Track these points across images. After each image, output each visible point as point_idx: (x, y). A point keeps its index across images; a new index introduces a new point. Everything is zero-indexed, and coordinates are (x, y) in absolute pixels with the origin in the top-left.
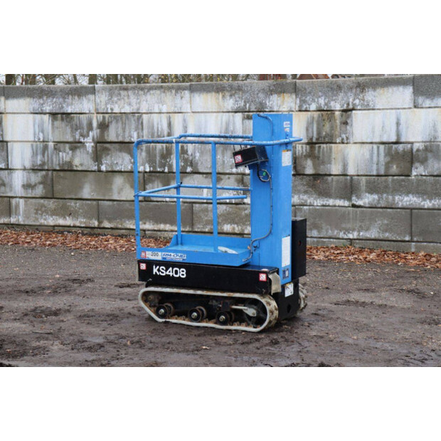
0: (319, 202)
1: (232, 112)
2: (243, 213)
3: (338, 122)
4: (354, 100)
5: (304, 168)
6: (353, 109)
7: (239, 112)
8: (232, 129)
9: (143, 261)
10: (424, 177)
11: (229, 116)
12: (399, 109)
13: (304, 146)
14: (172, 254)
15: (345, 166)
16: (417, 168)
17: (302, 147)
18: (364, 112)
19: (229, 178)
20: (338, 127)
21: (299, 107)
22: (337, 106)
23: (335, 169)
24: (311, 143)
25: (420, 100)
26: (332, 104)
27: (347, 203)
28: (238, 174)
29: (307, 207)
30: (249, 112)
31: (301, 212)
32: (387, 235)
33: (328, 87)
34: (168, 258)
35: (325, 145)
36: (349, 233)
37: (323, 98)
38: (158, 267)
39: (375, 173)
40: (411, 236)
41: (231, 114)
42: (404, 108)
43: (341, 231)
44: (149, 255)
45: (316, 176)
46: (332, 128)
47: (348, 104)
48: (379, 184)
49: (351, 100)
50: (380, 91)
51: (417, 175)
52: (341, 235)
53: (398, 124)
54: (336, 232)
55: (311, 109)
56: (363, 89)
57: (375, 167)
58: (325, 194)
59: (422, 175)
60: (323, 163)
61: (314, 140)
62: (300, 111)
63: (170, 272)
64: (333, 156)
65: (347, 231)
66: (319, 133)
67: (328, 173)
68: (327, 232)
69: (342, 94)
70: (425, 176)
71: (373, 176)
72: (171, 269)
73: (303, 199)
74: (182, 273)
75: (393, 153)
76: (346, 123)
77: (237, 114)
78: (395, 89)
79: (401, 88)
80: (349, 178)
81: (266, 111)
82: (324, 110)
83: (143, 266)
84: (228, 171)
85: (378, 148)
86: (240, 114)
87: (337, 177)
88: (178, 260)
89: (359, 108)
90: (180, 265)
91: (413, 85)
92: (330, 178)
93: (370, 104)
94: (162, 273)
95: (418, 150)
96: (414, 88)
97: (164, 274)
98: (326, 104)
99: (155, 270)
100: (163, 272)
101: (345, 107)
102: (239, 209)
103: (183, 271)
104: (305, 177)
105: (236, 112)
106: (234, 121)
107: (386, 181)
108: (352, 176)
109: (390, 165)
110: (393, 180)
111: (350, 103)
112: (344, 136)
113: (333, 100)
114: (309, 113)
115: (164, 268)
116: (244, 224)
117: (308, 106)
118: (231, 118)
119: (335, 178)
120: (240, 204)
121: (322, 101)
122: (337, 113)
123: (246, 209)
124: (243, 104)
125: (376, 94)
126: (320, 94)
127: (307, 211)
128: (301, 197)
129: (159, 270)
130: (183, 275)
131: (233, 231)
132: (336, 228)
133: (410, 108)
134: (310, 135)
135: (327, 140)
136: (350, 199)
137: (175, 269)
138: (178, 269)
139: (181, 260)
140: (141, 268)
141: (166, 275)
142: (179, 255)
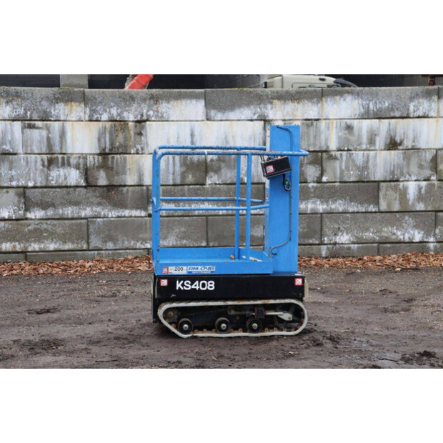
0: (113, 214)
1: (9, 120)
2: (26, 229)
3: (132, 132)
4: (148, 111)
5: (97, 179)
6: (147, 120)
7: (18, 120)
8: (10, 138)
9: (165, 277)
10: (218, 186)
11: (6, 125)
12: (192, 121)
13: (96, 157)
14: (200, 267)
15: (141, 176)
16: (211, 177)
17: (94, 158)
18: (158, 123)
19: (7, 192)
20: (132, 138)
21: (89, 116)
22: (130, 116)
23: (130, 179)
24: (103, 154)
25: (213, 113)
26: (125, 114)
27: (143, 213)
28: (18, 187)
29: (101, 219)
30: (31, 120)
31: (95, 224)
32: (184, 242)
33: (120, 97)
34: (194, 272)
35: (118, 156)
36: (146, 242)
37: (115, 108)
38: (182, 282)
39: (171, 183)
40: (207, 242)
41: (8, 123)
42: (198, 121)
43: (138, 241)
44: (173, 271)
45: (110, 187)
46: (126, 139)
47: (142, 115)
48: (175, 193)
49: (145, 111)
50: (173, 103)
51: (212, 184)
52: (139, 245)
53: (192, 135)
54: (132, 243)
55: (103, 119)
56: (157, 101)
57: (171, 177)
58: (121, 205)
59: (216, 184)
60: (117, 174)
61: (107, 151)
62: (90, 121)
63: (196, 286)
64: (128, 166)
65: (145, 241)
66: (112, 144)
67: (122, 184)
68: (123, 243)
69: (135, 105)
70: (219, 184)
71: (169, 185)
72: (197, 282)
73: (96, 212)
74: (210, 285)
75: (188, 162)
76: (140, 134)
77: (15, 123)
78: (188, 102)
79: (194, 101)
80: (145, 188)
81: (50, 120)
82: (116, 121)
83: (164, 283)
84: (6, 185)
85: (174, 158)
86: (20, 122)
87: (131, 188)
88: (205, 273)
89: (153, 119)
90: (208, 278)
91: (205, 99)
92: (125, 189)
93: (164, 116)
94: (187, 287)
95: (212, 160)
96: (206, 102)
97: (189, 289)
98: (118, 115)
99: (179, 285)
100: (188, 286)
101: (139, 118)
102: (21, 225)
103: (211, 284)
104: (97, 188)
105: (14, 120)
106: (12, 130)
107: (182, 190)
108: (147, 186)
109: (186, 175)
110: (189, 189)
111: (144, 114)
112: (139, 147)
113: (125, 111)
114: (101, 123)
115: (190, 283)
116: (27, 241)
117: (99, 116)
118: (9, 127)
119: (131, 189)
120: (22, 219)
121: (114, 112)
122: (130, 124)
123: (30, 225)
124: (22, 112)
125: (169, 106)
126: (112, 104)
127: (101, 223)
128: (94, 209)
129: (183, 285)
130: (211, 287)
131: (14, 250)
132: (133, 239)
133: (203, 121)
134: (103, 146)
135: (120, 151)
136: (146, 209)
137: (202, 282)
138: (205, 282)
139: (209, 273)
140: (162, 285)
141: (192, 289)
142: (208, 267)
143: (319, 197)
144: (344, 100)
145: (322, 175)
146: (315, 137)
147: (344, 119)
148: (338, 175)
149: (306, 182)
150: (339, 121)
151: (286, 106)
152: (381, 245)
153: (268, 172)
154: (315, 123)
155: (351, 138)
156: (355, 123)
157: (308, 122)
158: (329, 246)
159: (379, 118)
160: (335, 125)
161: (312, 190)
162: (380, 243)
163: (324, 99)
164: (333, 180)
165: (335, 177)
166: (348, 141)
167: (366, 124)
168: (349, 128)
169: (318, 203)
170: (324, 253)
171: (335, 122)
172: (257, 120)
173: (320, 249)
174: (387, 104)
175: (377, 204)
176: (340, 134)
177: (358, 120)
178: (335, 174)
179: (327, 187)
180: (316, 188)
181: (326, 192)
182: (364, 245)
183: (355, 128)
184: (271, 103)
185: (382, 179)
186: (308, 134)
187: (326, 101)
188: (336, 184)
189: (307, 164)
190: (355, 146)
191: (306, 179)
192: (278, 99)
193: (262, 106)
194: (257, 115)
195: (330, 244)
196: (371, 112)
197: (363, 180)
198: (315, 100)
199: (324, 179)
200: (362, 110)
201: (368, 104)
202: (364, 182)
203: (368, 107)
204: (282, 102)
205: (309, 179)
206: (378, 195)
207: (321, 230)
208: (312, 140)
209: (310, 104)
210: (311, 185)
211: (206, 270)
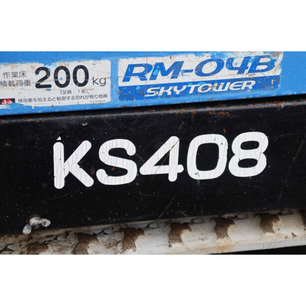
211: (225, 73)
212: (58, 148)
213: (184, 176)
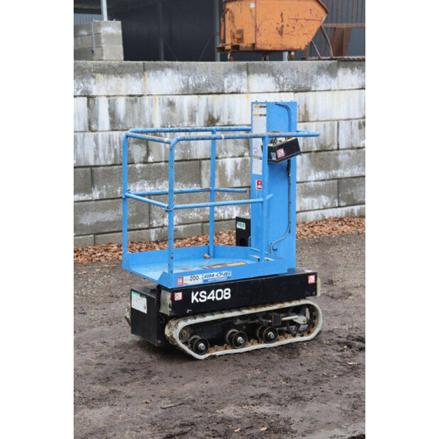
9: (178, 290)
14: (215, 274)
34: (211, 280)
38: (197, 293)
63: (213, 296)
72: (213, 291)
74: (226, 294)
83: (179, 296)
88: (221, 280)
94: (203, 299)
97: (205, 300)
99: (194, 298)
100: (204, 297)
103: (227, 291)
115: (205, 293)
129: (198, 297)
130: (227, 296)
137: (218, 291)
138: (221, 290)
139: (225, 279)
140: (176, 299)
141: (208, 300)
142: (224, 272)
143: (146, 178)
144: (166, 75)
145: (148, 154)
146: (139, 115)
147: (166, 95)
148: (163, 155)
149: (133, 163)
150: (161, 97)
151: (109, 81)
152: (205, 224)
153: (279, 156)
154: (139, 98)
155: (173, 114)
156: (177, 99)
157: (132, 98)
158: (157, 229)
159: (197, 94)
160: (158, 102)
161: (139, 171)
162: (203, 222)
163: (146, 73)
164: (159, 160)
165: (161, 157)
166: (171, 118)
167: (187, 100)
168: (171, 104)
169: (146, 184)
170: (153, 237)
171: (157, 97)
172: (80, 96)
173: (149, 233)
174: (204, 80)
175: (200, 182)
176: (163, 111)
177: (179, 96)
178: (160, 154)
179: (154, 168)
180: (143, 169)
181: (153, 173)
182: (190, 225)
183: (177, 105)
184: (94, 77)
185: (203, 157)
186: (133, 111)
187: (149, 76)
188: (163, 164)
189: (133, 143)
190: (178, 124)
191: (133, 159)
192: (101, 73)
193: (84, 80)
194: (80, 91)
195: (159, 227)
196: (191, 87)
197: (186, 158)
198: (138, 74)
199: (151, 159)
200: (183, 86)
201: (188, 79)
202: (186, 160)
203: (188, 82)
204: (105, 76)
205: (136, 160)
206: (200, 174)
207: (150, 212)
208: (137, 117)
209: (133, 79)
210: (138, 166)
211: (222, 276)
212: (193, 293)
213: (215, 299)
